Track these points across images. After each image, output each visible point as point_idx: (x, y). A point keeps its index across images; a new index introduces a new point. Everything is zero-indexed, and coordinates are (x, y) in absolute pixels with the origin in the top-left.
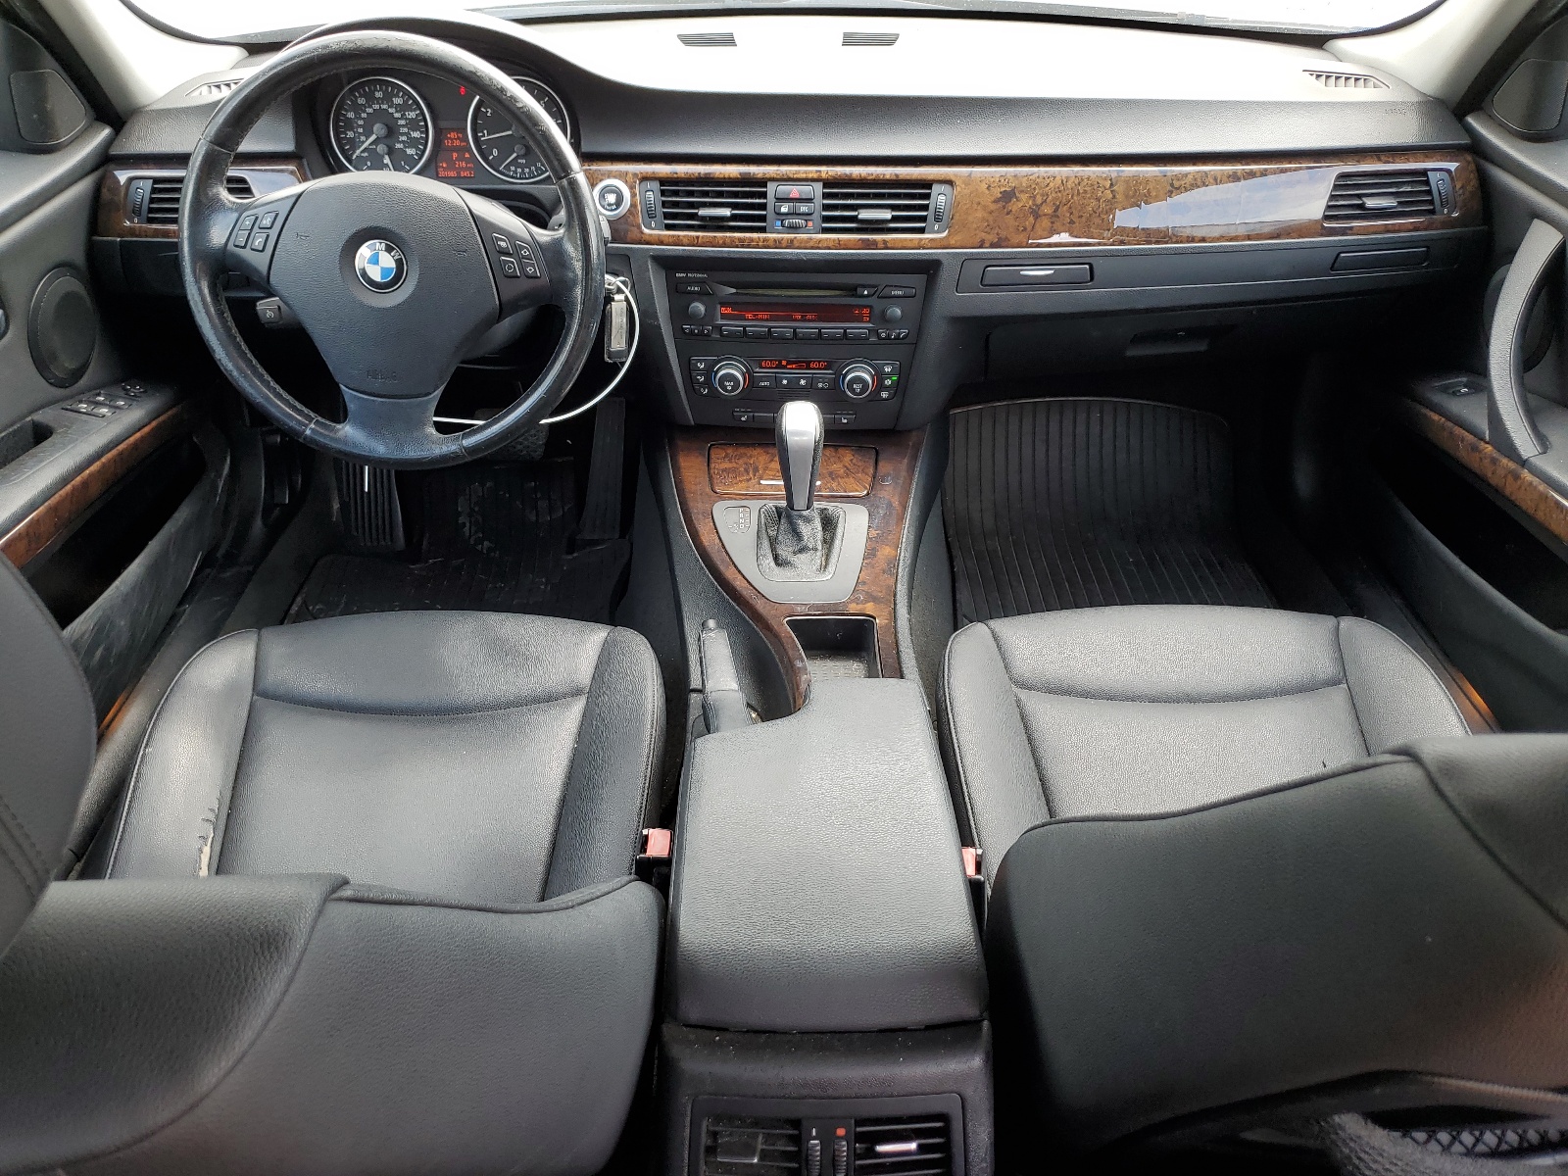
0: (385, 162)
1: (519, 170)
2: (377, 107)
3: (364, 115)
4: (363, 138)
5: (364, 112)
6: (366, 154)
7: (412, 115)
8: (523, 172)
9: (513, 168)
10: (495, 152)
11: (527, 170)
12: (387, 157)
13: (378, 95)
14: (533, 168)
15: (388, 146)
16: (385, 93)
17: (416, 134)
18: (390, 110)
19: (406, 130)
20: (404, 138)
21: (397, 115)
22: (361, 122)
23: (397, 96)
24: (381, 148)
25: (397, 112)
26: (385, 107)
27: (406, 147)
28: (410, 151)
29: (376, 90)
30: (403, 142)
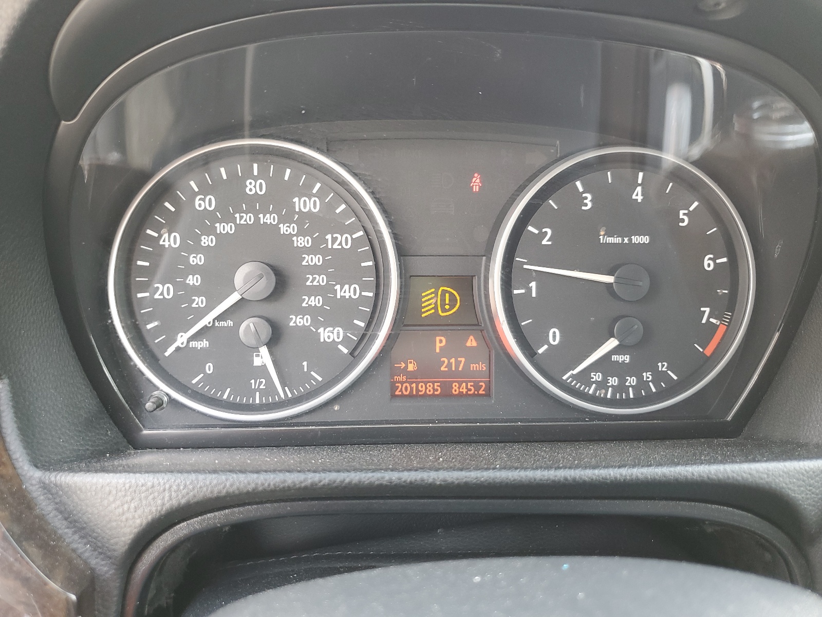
0: (257, 362)
1: (613, 381)
2: (247, 219)
3: (207, 241)
4: (199, 302)
5: (211, 231)
6: (204, 344)
7: (342, 241)
8: (622, 388)
9: (597, 377)
10: (555, 336)
11: (632, 381)
12: (264, 350)
13: (254, 187)
14: (647, 376)
15: (268, 320)
16: (275, 184)
17: (348, 292)
18: (284, 229)
19: (321, 280)
20: (315, 301)
21: (302, 242)
22: (197, 260)
23: (306, 192)
24: (249, 328)
25: (301, 233)
26: (269, 219)
27: (316, 323)
28: (328, 335)
29: (248, 174)
30: (311, 310)
